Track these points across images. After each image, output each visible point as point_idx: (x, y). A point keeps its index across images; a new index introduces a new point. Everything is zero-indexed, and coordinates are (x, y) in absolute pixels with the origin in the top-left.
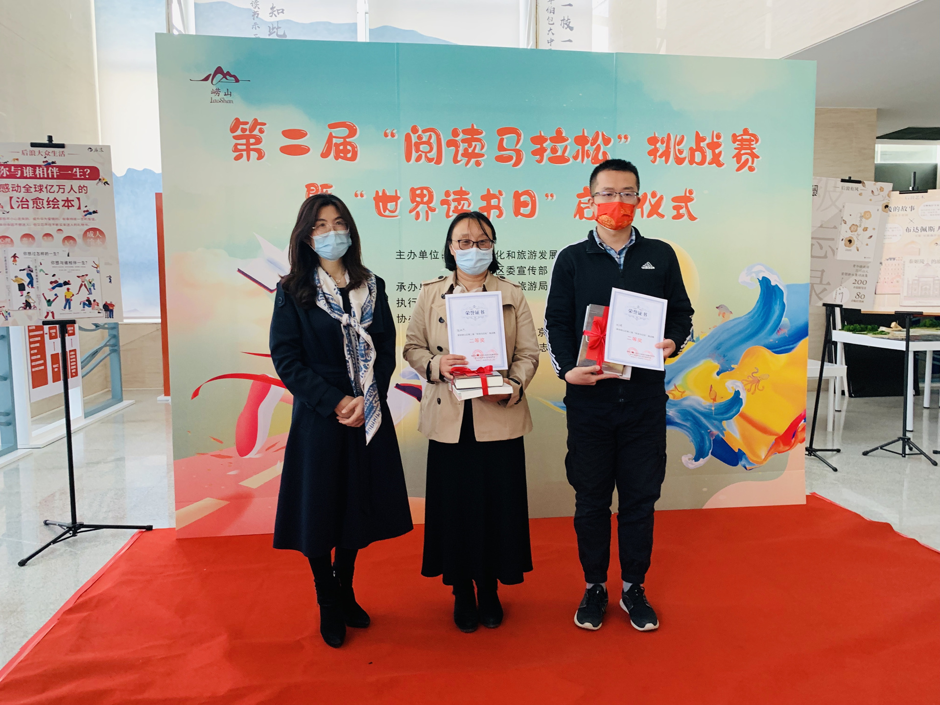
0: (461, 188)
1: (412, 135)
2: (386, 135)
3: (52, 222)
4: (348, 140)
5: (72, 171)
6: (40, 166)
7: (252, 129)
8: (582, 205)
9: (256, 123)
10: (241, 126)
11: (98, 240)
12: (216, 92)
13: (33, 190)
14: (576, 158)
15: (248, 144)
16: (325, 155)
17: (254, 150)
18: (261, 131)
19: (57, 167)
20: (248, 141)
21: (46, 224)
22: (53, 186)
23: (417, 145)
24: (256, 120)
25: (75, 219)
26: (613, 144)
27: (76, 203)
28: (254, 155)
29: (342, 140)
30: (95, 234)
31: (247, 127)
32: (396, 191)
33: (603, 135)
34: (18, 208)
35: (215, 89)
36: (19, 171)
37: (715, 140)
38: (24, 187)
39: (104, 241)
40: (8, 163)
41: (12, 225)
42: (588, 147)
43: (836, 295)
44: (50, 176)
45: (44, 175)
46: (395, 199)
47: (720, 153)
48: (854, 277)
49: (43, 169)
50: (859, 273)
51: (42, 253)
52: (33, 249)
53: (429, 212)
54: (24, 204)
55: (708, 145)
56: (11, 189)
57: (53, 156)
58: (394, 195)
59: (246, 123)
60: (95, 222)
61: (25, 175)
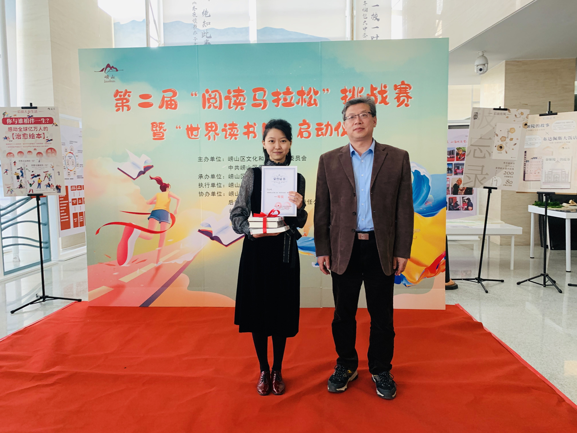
0: (233, 122)
1: (206, 94)
2: (192, 95)
3: (31, 145)
4: (172, 98)
5: (41, 120)
6: (26, 118)
7: (125, 95)
8: (302, 130)
9: (126, 92)
10: (119, 94)
11: (53, 154)
12: (107, 77)
13: (23, 130)
14: (298, 103)
15: (123, 103)
16: (161, 107)
17: (125, 106)
18: (129, 96)
19: (34, 118)
20: (122, 101)
21: (29, 146)
22: (32, 128)
23: (209, 99)
24: (126, 90)
25: (42, 144)
26: (320, 95)
27: (42, 136)
28: (126, 108)
29: (169, 99)
30: (51, 151)
31: (122, 94)
32: (198, 125)
33: (314, 90)
34: (16, 138)
35: (106, 75)
36: (17, 121)
37: (383, 89)
38: (19, 129)
39: (56, 155)
40: (12, 117)
41: (14, 147)
42: (305, 97)
43: (492, 181)
44: (31, 123)
45: (28, 122)
46: (197, 129)
47: (386, 96)
48: (505, 170)
49: (27, 120)
50: (507, 167)
51: (27, 161)
52: (23, 159)
53: (216, 136)
54: (19, 137)
55: (379, 92)
56: (13, 130)
57: (32, 113)
58: (197, 127)
59: (122, 92)
60: (51, 145)
61: (19, 123)
